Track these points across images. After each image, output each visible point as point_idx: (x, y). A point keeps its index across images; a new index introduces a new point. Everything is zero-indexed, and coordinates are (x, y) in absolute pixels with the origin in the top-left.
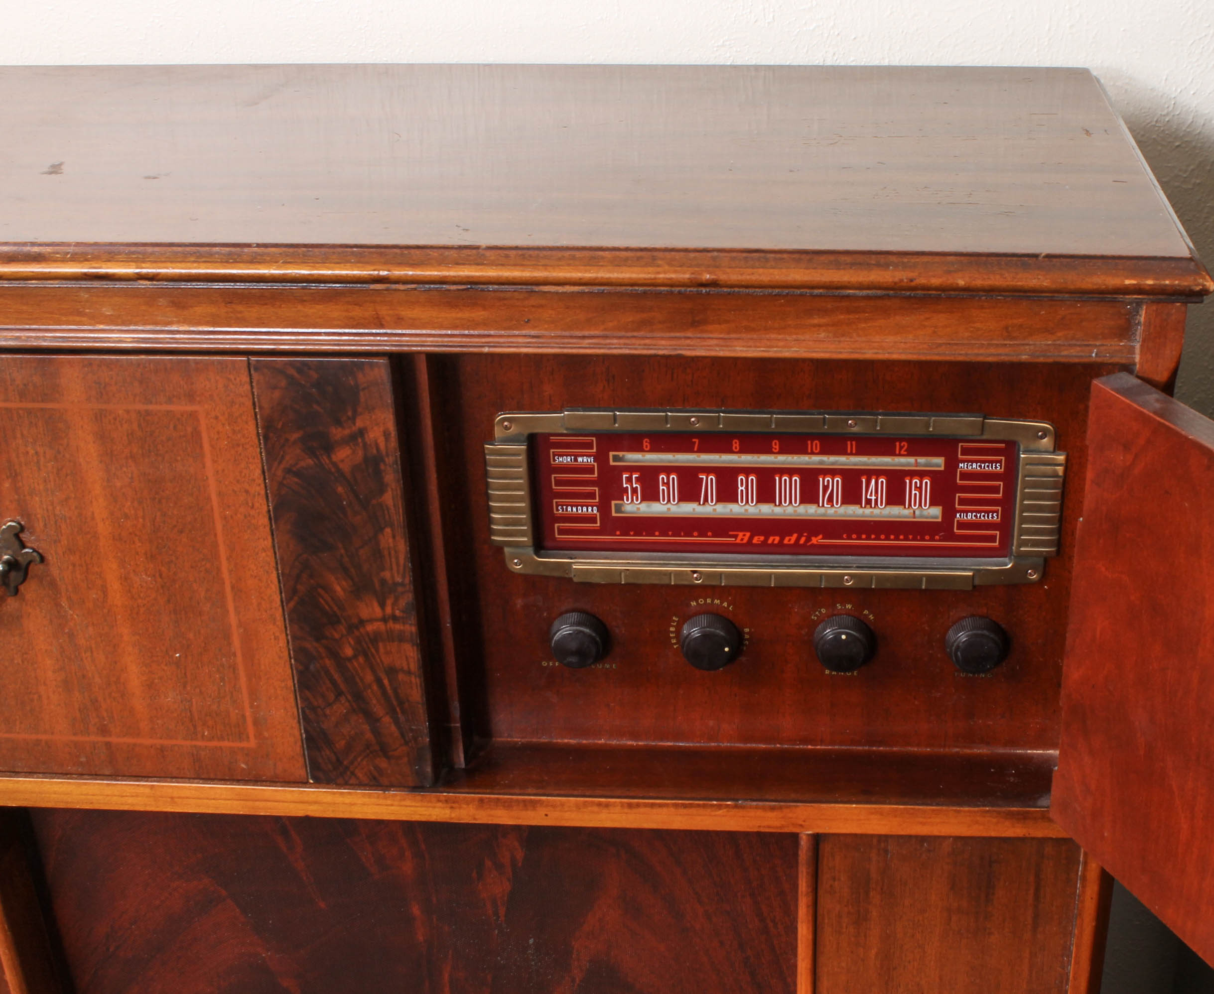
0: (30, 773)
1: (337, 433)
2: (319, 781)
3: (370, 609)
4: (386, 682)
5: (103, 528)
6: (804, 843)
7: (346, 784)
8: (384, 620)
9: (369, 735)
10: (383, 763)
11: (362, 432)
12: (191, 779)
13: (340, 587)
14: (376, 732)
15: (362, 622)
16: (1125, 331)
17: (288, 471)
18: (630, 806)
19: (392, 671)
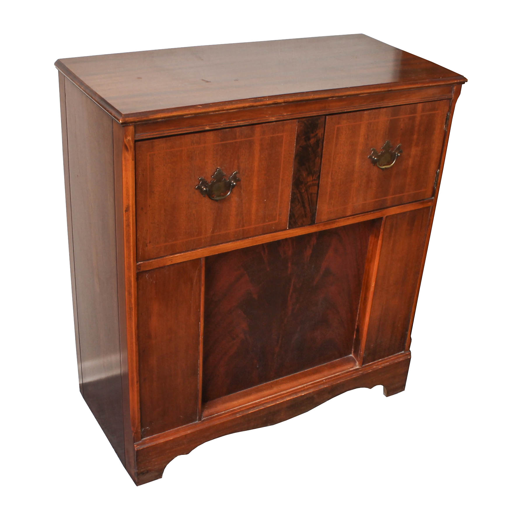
0: (222, 243)
1: (312, 135)
2: (290, 228)
3: (310, 179)
4: (310, 197)
5: (256, 169)
6: (384, 219)
7: (296, 227)
8: (312, 181)
9: (303, 213)
10: (304, 219)
11: (317, 134)
12: (261, 235)
13: (304, 174)
14: (305, 211)
15: (308, 182)
16: (450, 92)
17: (300, 147)
18: (353, 218)
19: (311, 194)
